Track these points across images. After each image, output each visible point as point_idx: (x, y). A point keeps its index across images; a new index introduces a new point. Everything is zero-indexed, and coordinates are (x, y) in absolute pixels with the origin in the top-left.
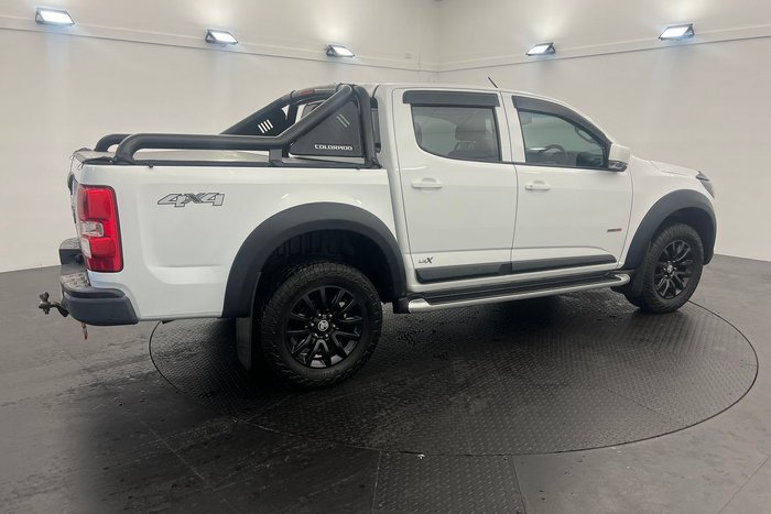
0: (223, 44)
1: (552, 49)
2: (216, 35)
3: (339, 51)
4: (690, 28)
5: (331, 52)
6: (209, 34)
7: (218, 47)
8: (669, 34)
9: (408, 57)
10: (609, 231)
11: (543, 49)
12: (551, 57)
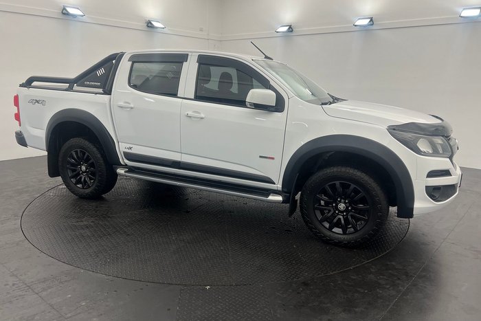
0: (74, 16)
1: (291, 29)
2: (69, 9)
3: (155, 24)
4: (371, 20)
5: (150, 25)
6: (64, 9)
7: (71, 18)
8: (360, 22)
9: (201, 30)
10: (261, 157)
11: (285, 29)
12: (290, 34)
